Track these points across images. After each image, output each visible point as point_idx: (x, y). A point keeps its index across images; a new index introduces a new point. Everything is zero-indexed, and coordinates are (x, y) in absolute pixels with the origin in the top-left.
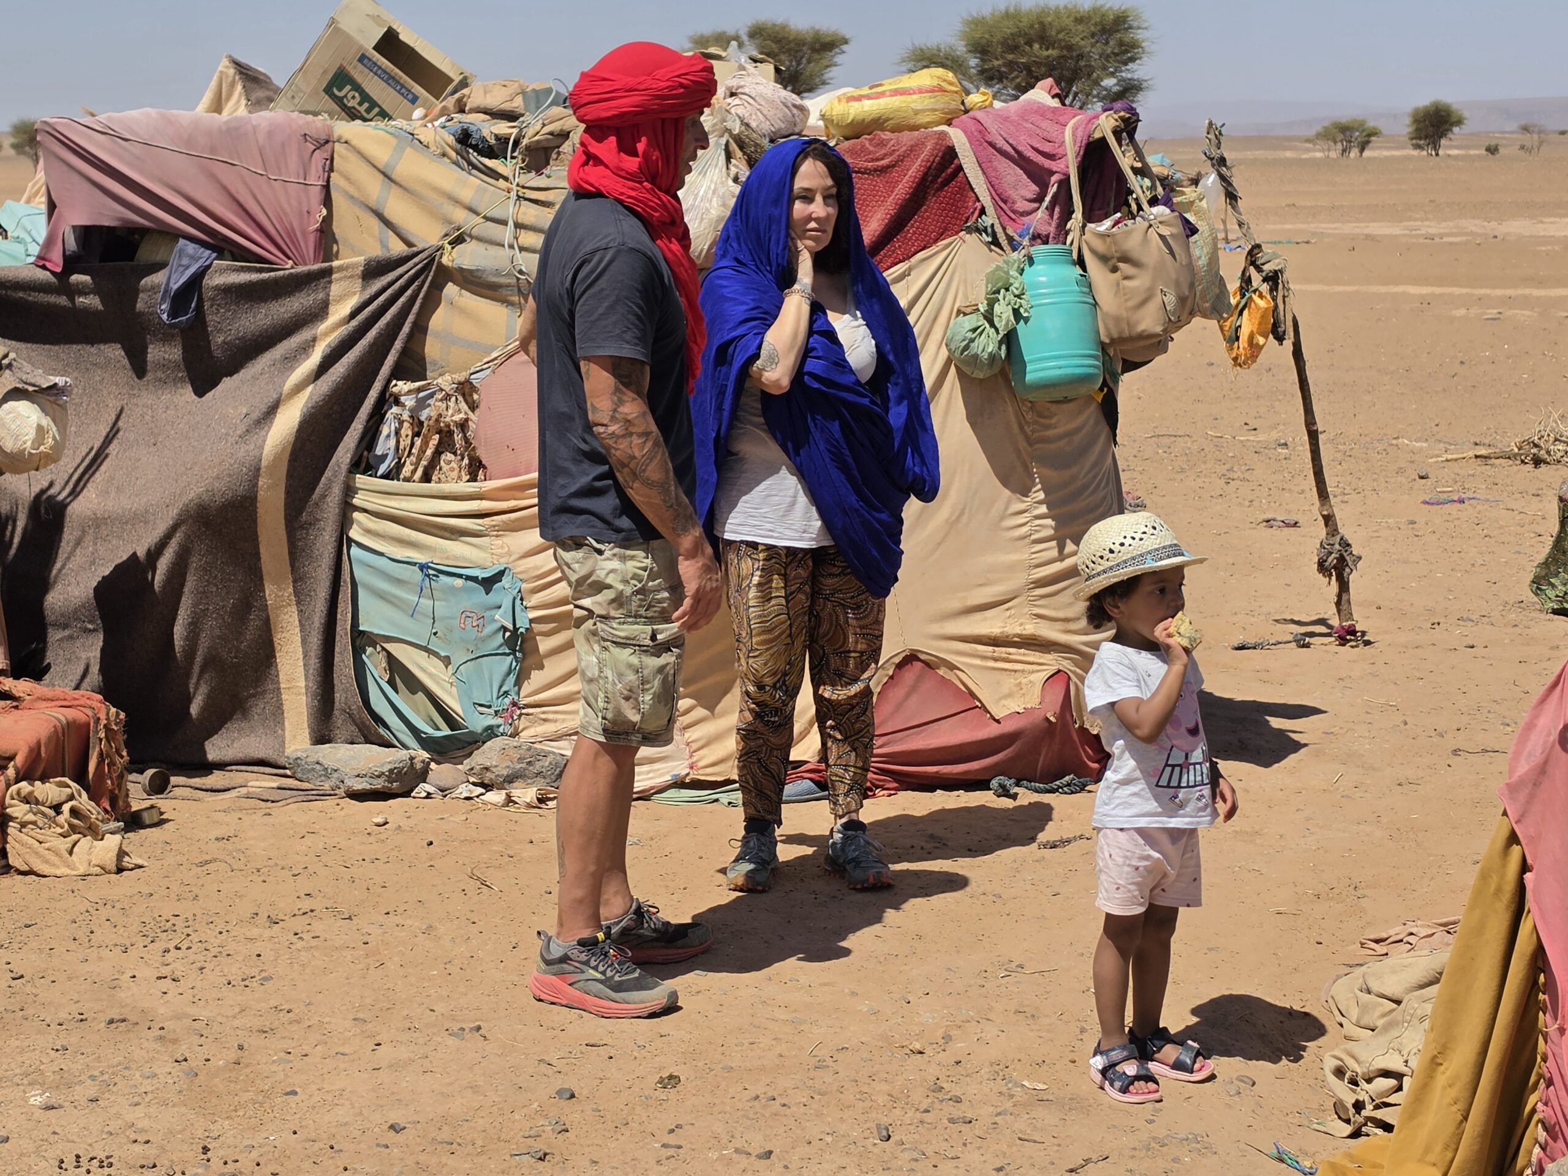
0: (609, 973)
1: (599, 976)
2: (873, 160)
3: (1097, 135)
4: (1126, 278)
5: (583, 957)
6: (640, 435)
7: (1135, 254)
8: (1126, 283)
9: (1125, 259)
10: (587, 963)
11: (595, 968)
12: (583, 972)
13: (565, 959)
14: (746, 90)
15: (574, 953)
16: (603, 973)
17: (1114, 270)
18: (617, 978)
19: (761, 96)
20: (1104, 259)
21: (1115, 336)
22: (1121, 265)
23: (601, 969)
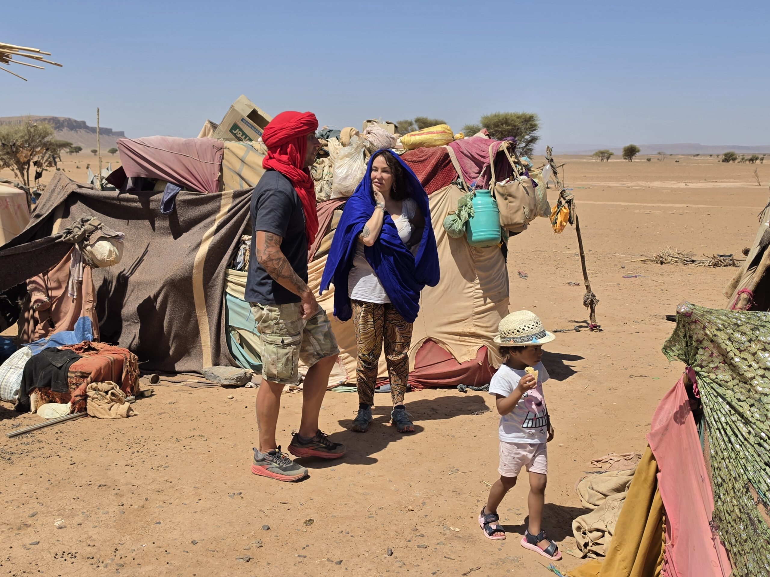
0: (281, 464)
1: (277, 465)
2: (419, 158)
3: (501, 149)
4: (510, 202)
5: (271, 459)
7: (514, 194)
8: (511, 204)
9: (510, 195)
10: (272, 461)
11: (276, 462)
12: (271, 464)
13: (264, 459)
14: (373, 132)
15: (267, 457)
16: (279, 464)
17: (506, 199)
18: (284, 466)
19: (379, 134)
20: (502, 195)
21: (506, 223)
22: (508, 197)
23: (278, 462)
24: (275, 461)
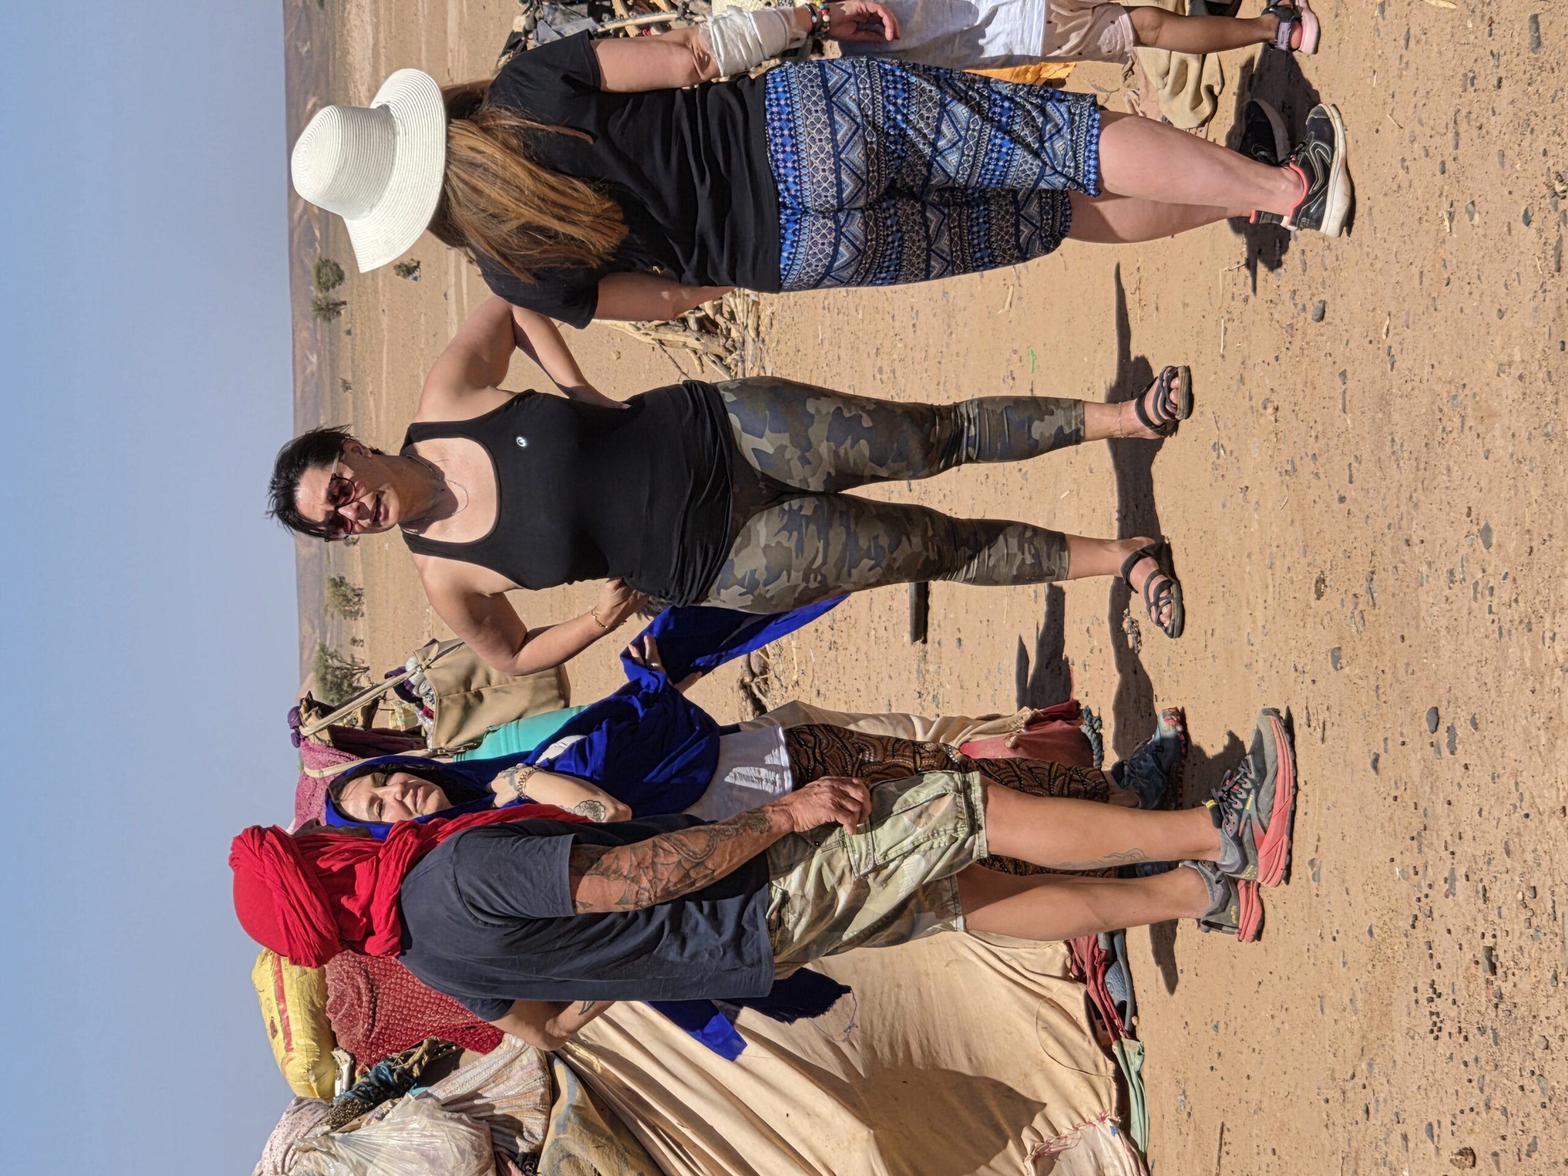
0: (1248, 785)
1: (1252, 797)
2: (360, 999)
4: (488, 681)
5: (1234, 818)
6: (656, 855)
7: (462, 672)
8: (494, 681)
9: (467, 682)
10: (1240, 813)
11: (1244, 802)
12: (1249, 817)
13: (1238, 839)
15: (1231, 829)
16: (1248, 792)
17: (479, 696)
18: (1252, 776)
19: (286, 1138)
20: (468, 711)
21: (555, 692)
22: (473, 687)
23: (1244, 796)
24: (1239, 806)
